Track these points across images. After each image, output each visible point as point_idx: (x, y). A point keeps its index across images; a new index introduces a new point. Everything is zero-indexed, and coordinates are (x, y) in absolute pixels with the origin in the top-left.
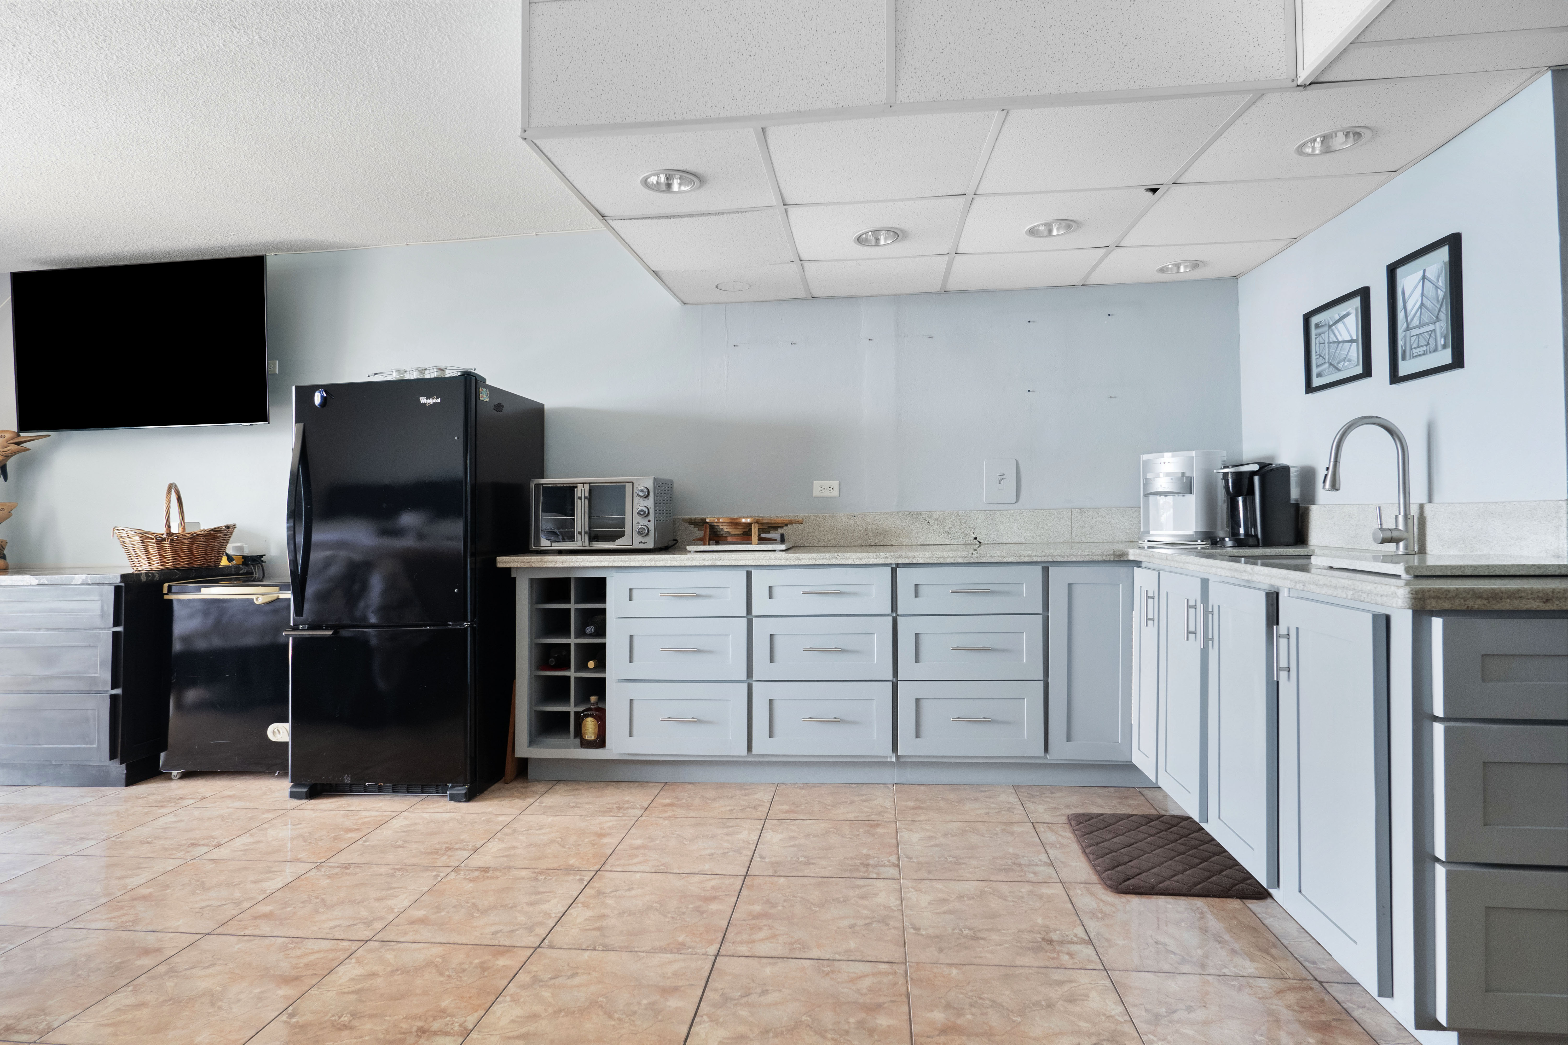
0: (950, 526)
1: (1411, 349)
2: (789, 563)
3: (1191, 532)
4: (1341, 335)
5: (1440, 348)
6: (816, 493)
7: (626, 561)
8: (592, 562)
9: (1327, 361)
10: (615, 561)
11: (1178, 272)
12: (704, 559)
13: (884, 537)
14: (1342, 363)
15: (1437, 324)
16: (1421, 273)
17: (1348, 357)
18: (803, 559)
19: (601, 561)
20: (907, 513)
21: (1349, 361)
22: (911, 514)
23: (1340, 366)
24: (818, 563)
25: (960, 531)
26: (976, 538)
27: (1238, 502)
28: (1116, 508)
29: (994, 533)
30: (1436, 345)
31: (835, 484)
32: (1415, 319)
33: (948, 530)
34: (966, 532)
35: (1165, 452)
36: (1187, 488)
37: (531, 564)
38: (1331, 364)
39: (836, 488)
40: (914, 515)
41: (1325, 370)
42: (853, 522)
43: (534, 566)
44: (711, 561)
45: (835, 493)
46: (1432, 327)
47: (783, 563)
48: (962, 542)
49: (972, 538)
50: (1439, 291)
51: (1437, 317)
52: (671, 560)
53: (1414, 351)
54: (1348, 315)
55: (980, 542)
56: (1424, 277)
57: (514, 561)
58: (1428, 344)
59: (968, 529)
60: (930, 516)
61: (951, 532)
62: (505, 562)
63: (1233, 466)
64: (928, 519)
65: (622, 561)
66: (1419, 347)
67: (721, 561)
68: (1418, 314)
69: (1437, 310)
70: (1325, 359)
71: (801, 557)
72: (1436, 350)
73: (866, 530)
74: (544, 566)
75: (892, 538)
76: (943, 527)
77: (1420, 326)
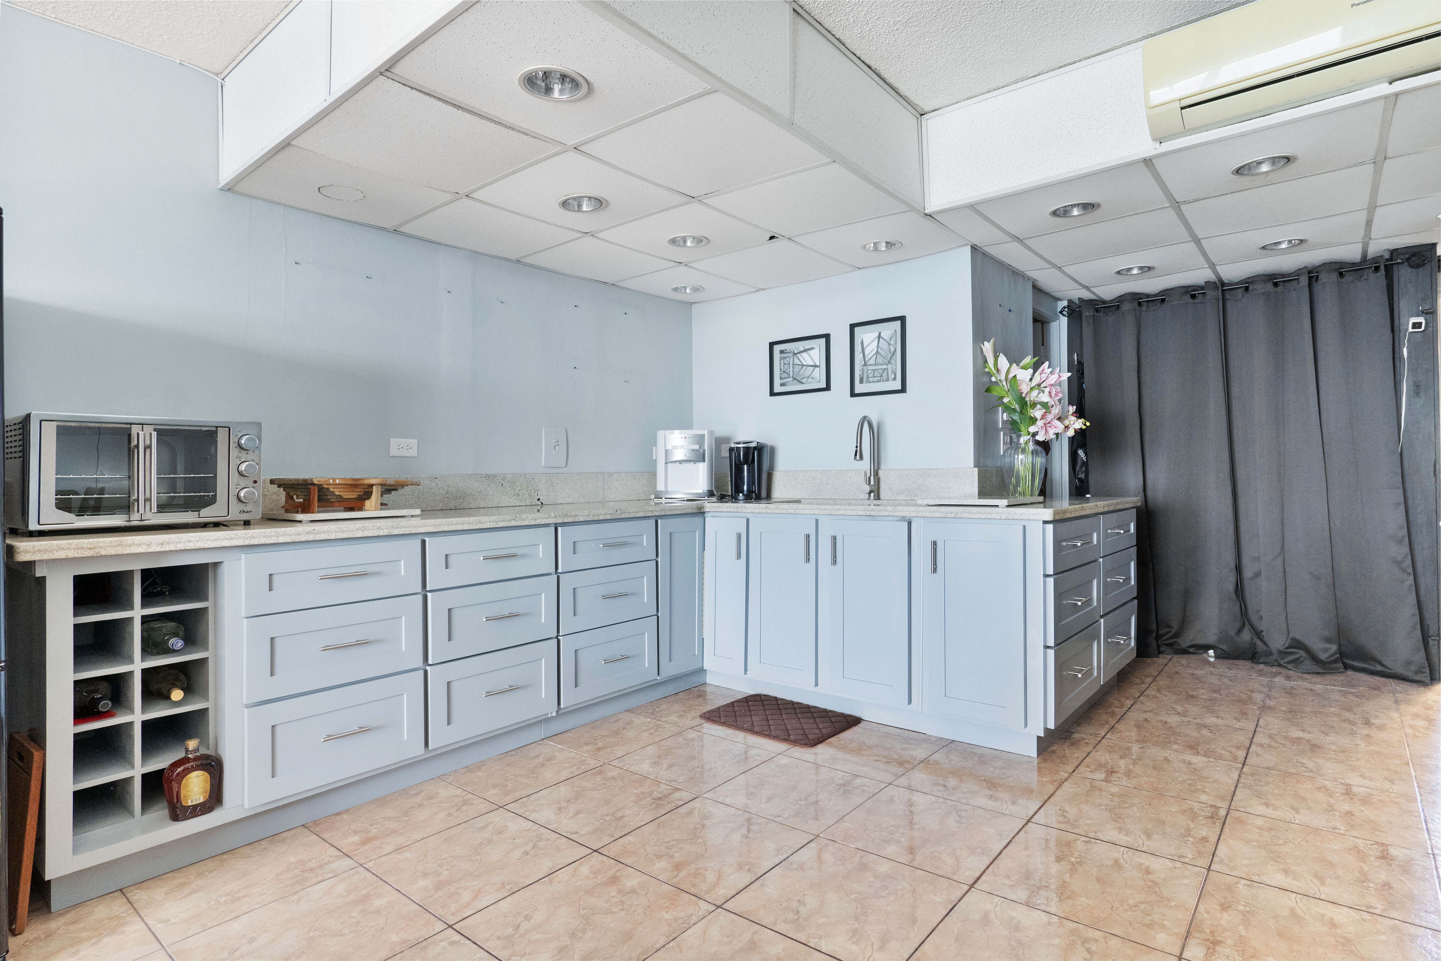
0: (519, 488)
1: (868, 377)
2: (471, 527)
3: (701, 491)
4: (805, 361)
5: (890, 379)
6: (393, 452)
7: (271, 536)
8: (216, 540)
9: (791, 376)
10: (254, 537)
11: (685, 292)
12: (379, 528)
13: (464, 500)
14: (806, 379)
15: (889, 365)
16: (877, 334)
17: (812, 376)
18: (484, 522)
19: (232, 539)
20: (484, 476)
21: (812, 378)
22: (488, 476)
23: (804, 381)
24: (498, 526)
25: (527, 493)
26: (539, 500)
27: (744, 468)
28: (630, 473)
29: (553, 494)
30: (888, 378)
31: (414, 442)
32: (871, 360)
33: (518, 492)
34: (531, 494)
35: (675, 430)
36: (700, 457)
37: (97, 550)
38: (794, 379)
39: (415, 447)
40: (490, 478)
41: (789, 382)
42: (435, 485)
43: (103, 553)
44: (387, 530)
45: (414, 453)
46: (885, 367)
47: (465, 527)
48: (528, 504)
49: (536, 500)
50: (891, 346)
51: (889, 362)
52: (336, 532)
53: (870, 379)
54: (812, 349)
55: (542, 503)
56: (879, 337)
57: (60, 549)
58: (882, 376)
59: (533, 491)
60: (504, 478)
61: (520, 494)
62: (39, 551)
63: (744, 443)
64: (502, 482)
65: (265, 537)
66: (874, 377)
67: (398, 530)
68: (874, 357)
69: (889, 357)
70: (789, 375)
71: (483, 520)
72: (888, 380)
73: (447, 493)
74: (126, 552)
75: (471, 501)
76: (514, 489)
77: (875, 364)
